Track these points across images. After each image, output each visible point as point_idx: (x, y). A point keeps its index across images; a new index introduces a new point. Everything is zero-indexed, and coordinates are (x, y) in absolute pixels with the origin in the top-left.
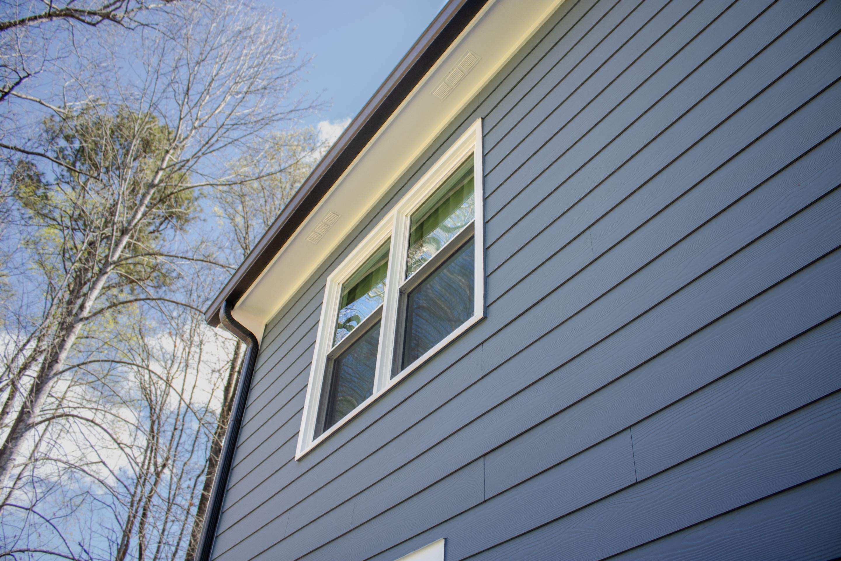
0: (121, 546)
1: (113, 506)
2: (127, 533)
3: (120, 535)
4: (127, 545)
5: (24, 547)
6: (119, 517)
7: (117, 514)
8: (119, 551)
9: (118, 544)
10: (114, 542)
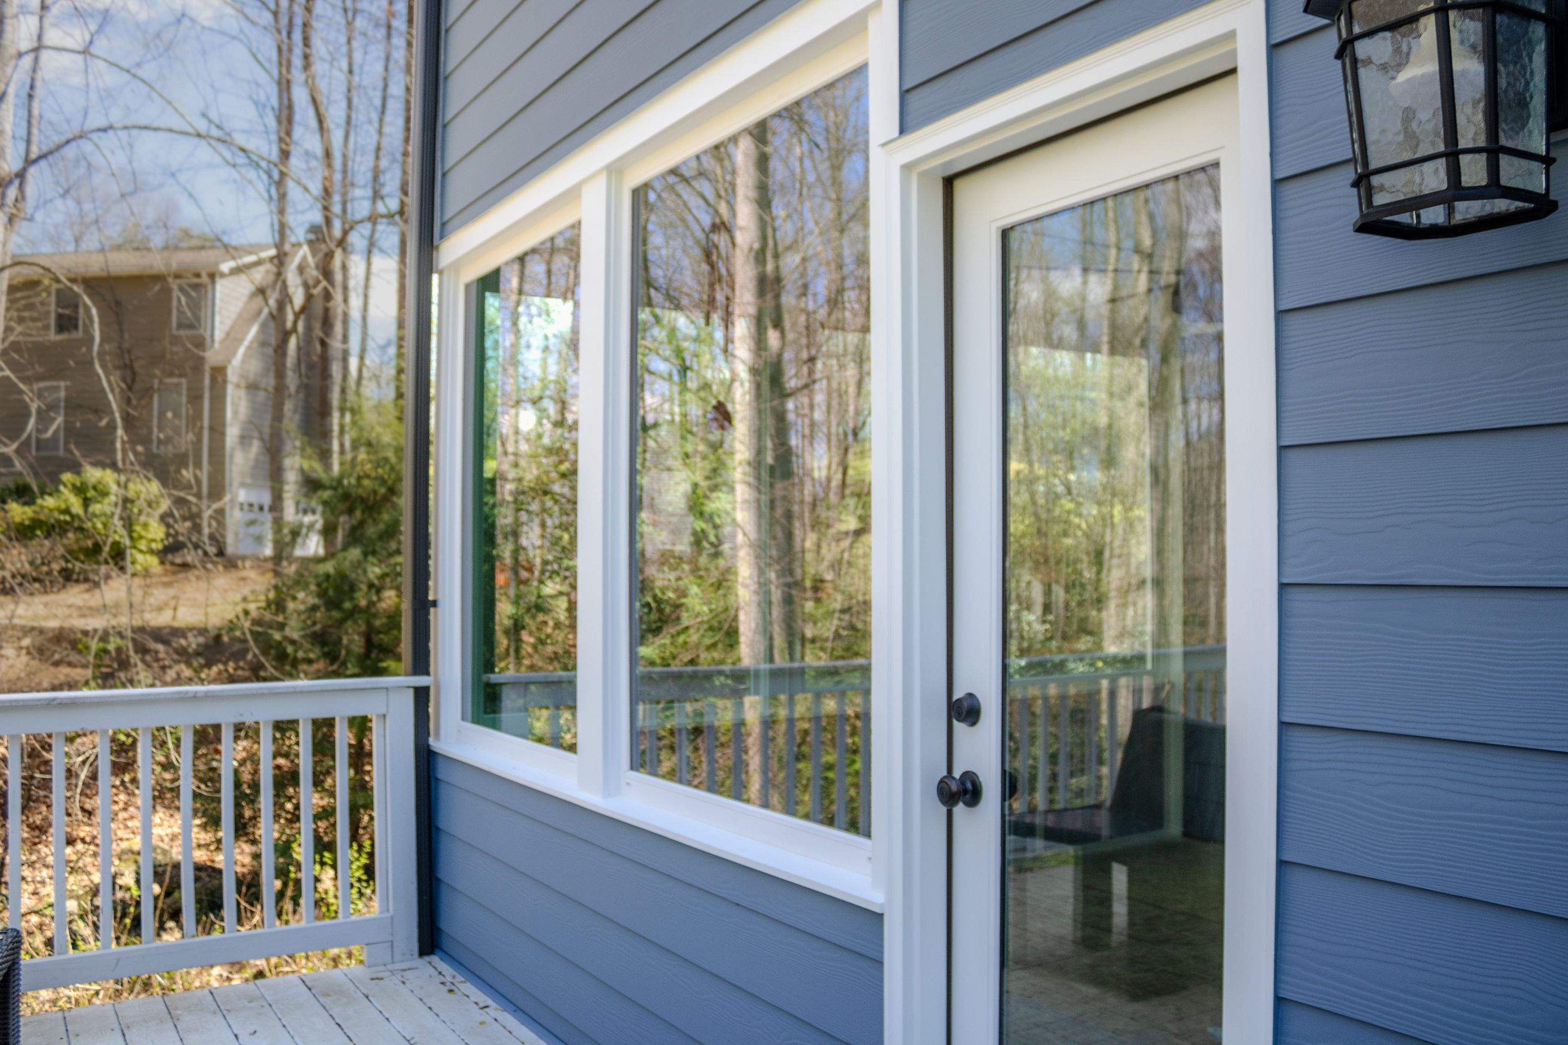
0: (280, 110)
1: (242, 37)
2: (285, 85)
3: (273, 90)
4: (290, 107)
5: (103, 123)
6: (259, 56)
7: (254, 50)
8: (279, 121)
9: (273, 109)
10: (264, 106)
